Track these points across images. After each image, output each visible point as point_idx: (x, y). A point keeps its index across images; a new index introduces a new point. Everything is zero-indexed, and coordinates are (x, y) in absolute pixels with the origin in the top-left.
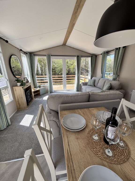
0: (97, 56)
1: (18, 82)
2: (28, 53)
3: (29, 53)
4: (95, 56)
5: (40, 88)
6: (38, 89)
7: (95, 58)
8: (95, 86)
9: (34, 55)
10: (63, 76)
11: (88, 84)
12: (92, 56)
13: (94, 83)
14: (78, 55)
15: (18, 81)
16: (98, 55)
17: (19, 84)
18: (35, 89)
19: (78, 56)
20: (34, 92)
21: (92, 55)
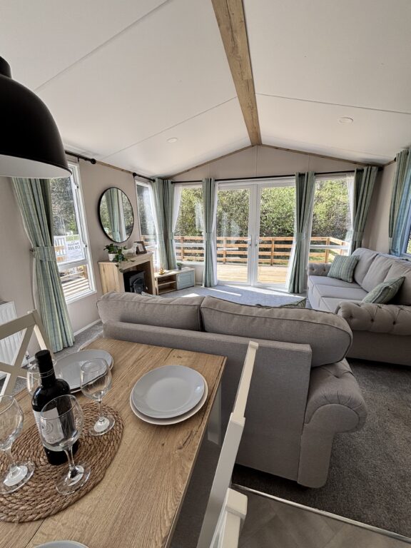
0: (386, 168)
1: (110, 252)
2: (157, 180)
3: (159, 178)
4: (374, 168)
5: (180, 269)
6: (172, 272)
7: (374, 173)
8: (354, 281)
9: (172, 183)
10: (248, 239)
11: (333, 271)
12: (360, 172)
13: (354, 270)
14: (302, 172)
15: (110, 249)
16: (389, 163)
17: (112, 256)
18: (165, 271)
19: (301, 176)
20: (160, 280)
21: (360, 167)
